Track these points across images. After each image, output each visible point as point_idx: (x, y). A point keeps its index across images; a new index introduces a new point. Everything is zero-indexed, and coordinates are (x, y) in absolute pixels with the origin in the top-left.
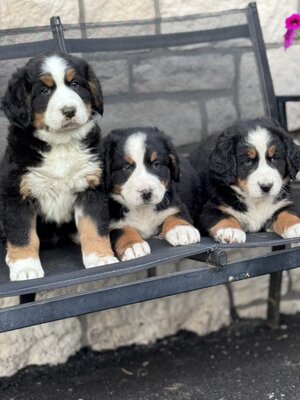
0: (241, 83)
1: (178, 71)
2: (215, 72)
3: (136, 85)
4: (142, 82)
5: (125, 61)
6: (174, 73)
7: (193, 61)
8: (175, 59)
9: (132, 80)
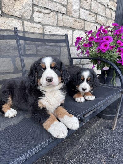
0: (61, 54)
1: (48, 50)
2: (56, 51)
3: (38, 52)
4: (40, 52)
5: (35, 46)
6: (47, 50)
7: (51, 48)
8: (48, 47)
9: (37, 51)
